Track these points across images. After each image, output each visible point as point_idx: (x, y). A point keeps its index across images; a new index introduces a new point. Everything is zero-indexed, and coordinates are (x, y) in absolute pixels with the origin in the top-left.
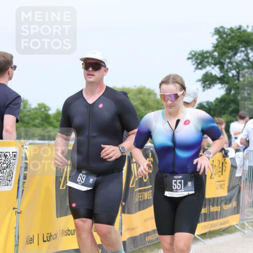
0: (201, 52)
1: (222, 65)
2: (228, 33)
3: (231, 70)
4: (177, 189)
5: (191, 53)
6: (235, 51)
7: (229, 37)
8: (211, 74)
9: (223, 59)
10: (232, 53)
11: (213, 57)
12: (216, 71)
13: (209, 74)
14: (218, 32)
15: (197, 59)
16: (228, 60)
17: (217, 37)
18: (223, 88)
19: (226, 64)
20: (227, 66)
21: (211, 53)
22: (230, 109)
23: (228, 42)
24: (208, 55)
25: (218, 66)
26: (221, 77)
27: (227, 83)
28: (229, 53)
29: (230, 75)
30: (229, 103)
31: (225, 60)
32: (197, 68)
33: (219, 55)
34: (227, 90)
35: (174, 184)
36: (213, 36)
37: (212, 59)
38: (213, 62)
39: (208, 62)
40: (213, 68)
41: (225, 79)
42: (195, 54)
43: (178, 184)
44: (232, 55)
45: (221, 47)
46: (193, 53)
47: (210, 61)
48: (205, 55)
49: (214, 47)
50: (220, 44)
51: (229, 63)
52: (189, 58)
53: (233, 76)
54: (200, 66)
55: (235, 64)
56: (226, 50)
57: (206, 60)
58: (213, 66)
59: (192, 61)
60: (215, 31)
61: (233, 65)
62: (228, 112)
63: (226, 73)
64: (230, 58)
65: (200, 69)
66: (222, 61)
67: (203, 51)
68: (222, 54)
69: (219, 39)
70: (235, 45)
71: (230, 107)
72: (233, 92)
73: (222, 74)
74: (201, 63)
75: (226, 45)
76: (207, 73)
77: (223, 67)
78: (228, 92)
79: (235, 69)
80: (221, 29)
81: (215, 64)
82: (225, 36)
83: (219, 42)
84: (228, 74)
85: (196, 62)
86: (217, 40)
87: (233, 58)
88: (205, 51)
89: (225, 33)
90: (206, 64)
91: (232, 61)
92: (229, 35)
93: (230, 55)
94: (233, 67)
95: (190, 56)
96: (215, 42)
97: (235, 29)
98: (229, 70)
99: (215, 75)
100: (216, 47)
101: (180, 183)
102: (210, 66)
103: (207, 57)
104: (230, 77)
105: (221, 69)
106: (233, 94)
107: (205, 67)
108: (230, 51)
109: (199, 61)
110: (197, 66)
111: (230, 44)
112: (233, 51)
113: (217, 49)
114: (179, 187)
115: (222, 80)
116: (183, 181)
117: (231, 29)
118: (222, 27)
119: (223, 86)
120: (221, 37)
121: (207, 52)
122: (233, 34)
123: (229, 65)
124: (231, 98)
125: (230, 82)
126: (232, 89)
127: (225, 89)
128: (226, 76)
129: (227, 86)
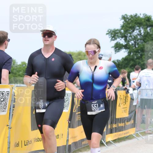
0: (114, 30)
1: (126, 38)
2: (129, 18)
3: (131, 41)
4: (94, 110)
5: (108, 31)
6: (133, 29)
7: (130, 21)
8: (120, 43)
9: (126, 34)
10: (132, 31)
11: (121, 33)
12: (122, 41)
13: (118, 43)
14: (124, 18)
15: (112, 34)
16: (129, 35)
17: (123, 21)
18: (126, 51)
19: (128, 37)
20: (129, 38)
21: (120, 31)
22: (130, 64)
23: (129, 24)
24: (118, 32)
25: (124, 38)
26: (125, 45)
27: (129, 48)
28: (130, 30)
29: (131, 44)
30: (130, 61)
31: (127, 35)
32: (112, 40)
33: (124, 31)
34: (129, 52)
35: (92, 107)
36: (121, 20)
37: (120, 34)
38: (121, 36)
39: (118, 36)
40: (121, 40)
41: (128, 46)
42: (111, 31)
43: (95, 107)
44: (131, 32)
45: (125, 27)
46: (109, 31)
47: (119, 35)
48: (116, 32)
49: (121, 27)
50: (125, 25)
51: (130, 36)
52: (107, 34)
53: (132, 44)
54: (113, 39)
55: (133, 37)
56: (128, 29)
57: (117, 35)
58: (121, 38)
59: (109, 36)
60: (122, 17)
61: (132, 38)
62: (129, 66)
63: (128, 42)
64: (130, 33)
65: (113, 40)
66: (126, 35)
67: (115, 29)
68: (126, 31)
69: (125, 22)
70: (133, 25)
71: (130, 63)
72: (132, 54)
73: (126, 43)
74: (114, 37)
75: (128, 26)
76: (117, 42)
77: (127, 39)
78: (129, 54)
79: (133, 40)
80: (126, 16)
81: (122, 37)
82: (127, 20)
83: (124, 24)
84: (129, 43)
85: (111, 36)
86: (123, 22)
87: (132, 34)
88: (116, 29)
89: (127, 18)
90: (117, 37)
91: (132, 35)
92: (130, 19)
93: (130, 31)
94: (132, 39)
95: (108, 33)
96: (122, 24)
97: (133, 16)
98: (130, 41)
99: (122, 44)
100: (123, 27)
101: (96, 106)
102: (119, 38)
103: (117, 33)
104: (130, 45)
105: (126, 40)
106: (132, 55)
107: (116, 39)
108: (130, 29)
109: (113, 35)
110: (112, 38)
111: (130, 25)
112: (132, 29)
113: (123, 28)
114: (96, 108)
115: (126, 47)
116: (97, 104)
117: (131, 16)
118: (126, 15)
119: (126, 50)
120: (125, 21)
121: (117, 30)
122: (132, 19)
123: (130, 38)
124: (131, 57)
125: (130, 48)
126: (132, 52)
127: (127, 52)
128: (128, 44)
129: (128, 50)
